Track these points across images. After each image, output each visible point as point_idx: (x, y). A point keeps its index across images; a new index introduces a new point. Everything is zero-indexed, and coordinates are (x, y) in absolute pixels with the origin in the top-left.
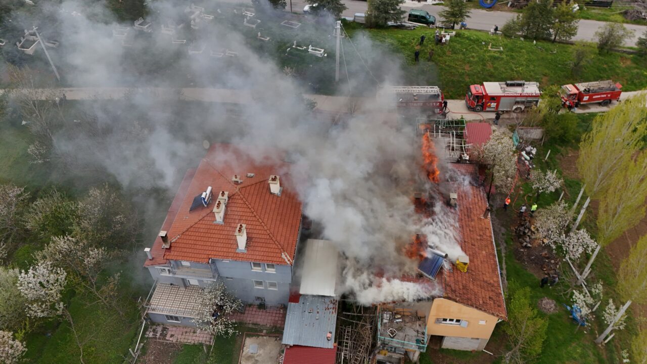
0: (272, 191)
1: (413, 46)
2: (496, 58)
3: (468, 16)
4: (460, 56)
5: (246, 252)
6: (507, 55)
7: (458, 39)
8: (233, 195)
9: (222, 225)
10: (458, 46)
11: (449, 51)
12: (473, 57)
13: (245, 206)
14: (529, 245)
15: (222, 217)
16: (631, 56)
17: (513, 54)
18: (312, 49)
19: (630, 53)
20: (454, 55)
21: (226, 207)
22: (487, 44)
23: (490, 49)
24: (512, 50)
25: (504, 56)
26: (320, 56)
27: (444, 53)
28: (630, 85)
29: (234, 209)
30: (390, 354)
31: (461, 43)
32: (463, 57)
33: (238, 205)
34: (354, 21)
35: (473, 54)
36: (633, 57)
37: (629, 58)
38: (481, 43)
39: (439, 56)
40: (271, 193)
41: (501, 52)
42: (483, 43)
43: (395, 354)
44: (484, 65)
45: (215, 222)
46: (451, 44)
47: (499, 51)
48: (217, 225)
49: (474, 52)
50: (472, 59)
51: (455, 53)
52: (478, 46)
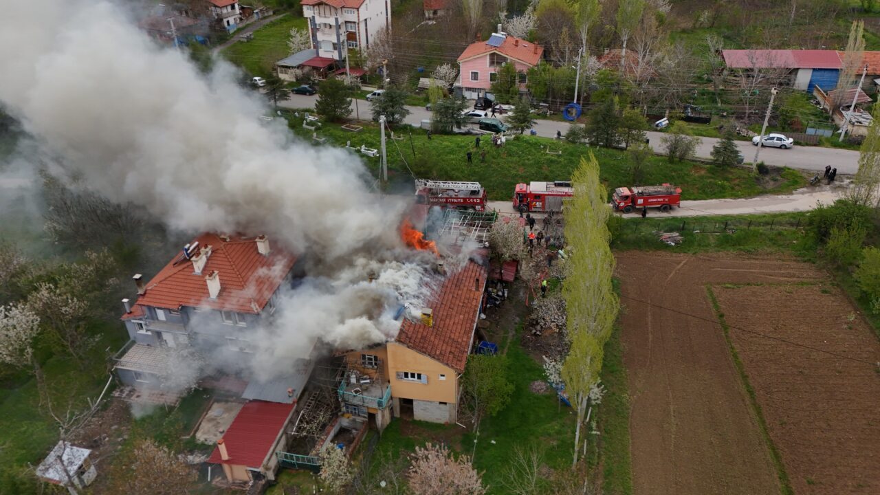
0: (260, 252)
1: (469, 149)
2: (552, 161)
3: (535, 123)
4: (515, 159)
5: (217, 300)
6: (565, 159)
7: (516, 142)
8: (218, 249)
9: (199, 276)
10: (515, 149)
11: (504, 153)
12: (528, 159)
13: (226, 260)
14: (538, 333)
15: (201, 269)
16: (708, 166)
17: (573, 158)
18: (365, 150)
19: (708, 163)
20: (509, 159)
21: (208, 259)
22: (545, 147)
23: (547, 152)
24: (571, 154)
25: (562, 160)
26: (372, 156)
27: (499, 155)
28: (700, 193)
29: (214, 262)
30: (353, 417)
31: (518, 146)
32: (518, 159)
33: (219, 259)
34: (420, 128)
35: (529, 157)
36: (711, 168)
37: (705, 168)
38: (540, 146)
39: (494, 158)
40: (258, 253)
41: (559, 156)
42: (542, 147)
43: (359, 418)
44: (540, 168)
45: (194, 273)
46: (508, 147)
47: (557, 155)
48: (195, 276)
49: (529, 155)
50: (526, 161)
51: (510, 155)
52: (535, 149)
